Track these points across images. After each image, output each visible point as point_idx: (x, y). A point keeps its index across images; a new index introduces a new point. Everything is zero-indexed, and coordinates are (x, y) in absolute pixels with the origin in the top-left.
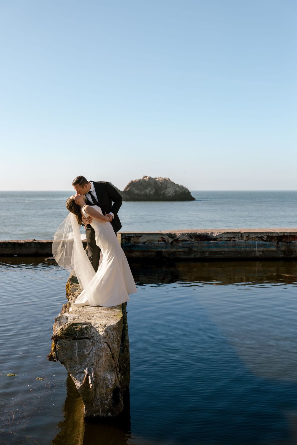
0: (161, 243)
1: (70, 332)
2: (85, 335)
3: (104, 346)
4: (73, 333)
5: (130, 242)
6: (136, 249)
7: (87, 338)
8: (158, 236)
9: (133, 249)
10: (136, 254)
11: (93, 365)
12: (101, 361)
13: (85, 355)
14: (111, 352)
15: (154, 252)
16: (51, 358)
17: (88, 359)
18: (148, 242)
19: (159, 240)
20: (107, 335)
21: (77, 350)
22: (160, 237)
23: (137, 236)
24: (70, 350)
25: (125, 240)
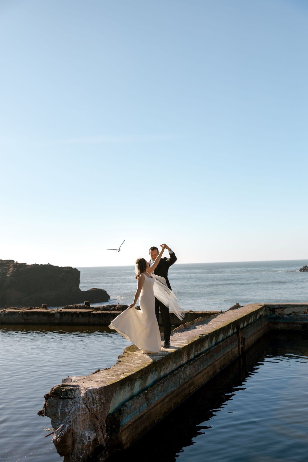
0: (306, 315)
1: (58, 392)
2: (69, 395)
3: (82, 406)
4: (60, 393)
5: (275, 314)
6: (281, 321)
7: (70, 398)
8: (303, 308)
9: (277, 321)
10: (281, 326)
11: (70, 422)
12: (78, 419)
13: (66, 413)
14: (89, 413)
15: (300, 324)
16: (41, 413)
17: (68, 417)
18: (294, 313)
19: (304, 312)
20: (86, 397)
21: (60, 408)
22: (306, 309)
23: (281, 308)
24: (56, 407)
25: (270, 312)
